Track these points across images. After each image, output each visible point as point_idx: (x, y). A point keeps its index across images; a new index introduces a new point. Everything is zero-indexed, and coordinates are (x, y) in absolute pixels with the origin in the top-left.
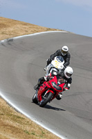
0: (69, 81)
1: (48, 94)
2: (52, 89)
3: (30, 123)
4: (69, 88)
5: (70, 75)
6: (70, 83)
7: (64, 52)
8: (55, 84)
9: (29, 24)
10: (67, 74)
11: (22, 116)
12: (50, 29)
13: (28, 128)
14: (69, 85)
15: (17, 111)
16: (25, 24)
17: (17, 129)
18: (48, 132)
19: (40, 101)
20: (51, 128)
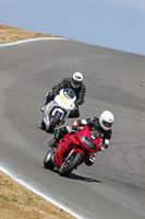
0: (107, 135)
1: (74, 154)
2: (80, 146)
4: (106, 147)
5: (109, 125)
6: (109, 138)
7: (76, 82)
8: (86, 138)
9: (8, 27)
10: (104, 122)
12: (40, 35)
13: (6, 191)
14: (107, 141)
16: (2, 28)
18: (39, 198)
19: (59, 166)
20: (42, 191)
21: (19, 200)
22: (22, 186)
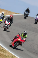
3: (7, 53)
11: (4, 49)
12: (16, 13)
13: (7, 54)
15: (2, 47)
16: (7, 11)
17: (2, 55)
18: (15, 57)
21: (10, 57)
22: (11, 53)
